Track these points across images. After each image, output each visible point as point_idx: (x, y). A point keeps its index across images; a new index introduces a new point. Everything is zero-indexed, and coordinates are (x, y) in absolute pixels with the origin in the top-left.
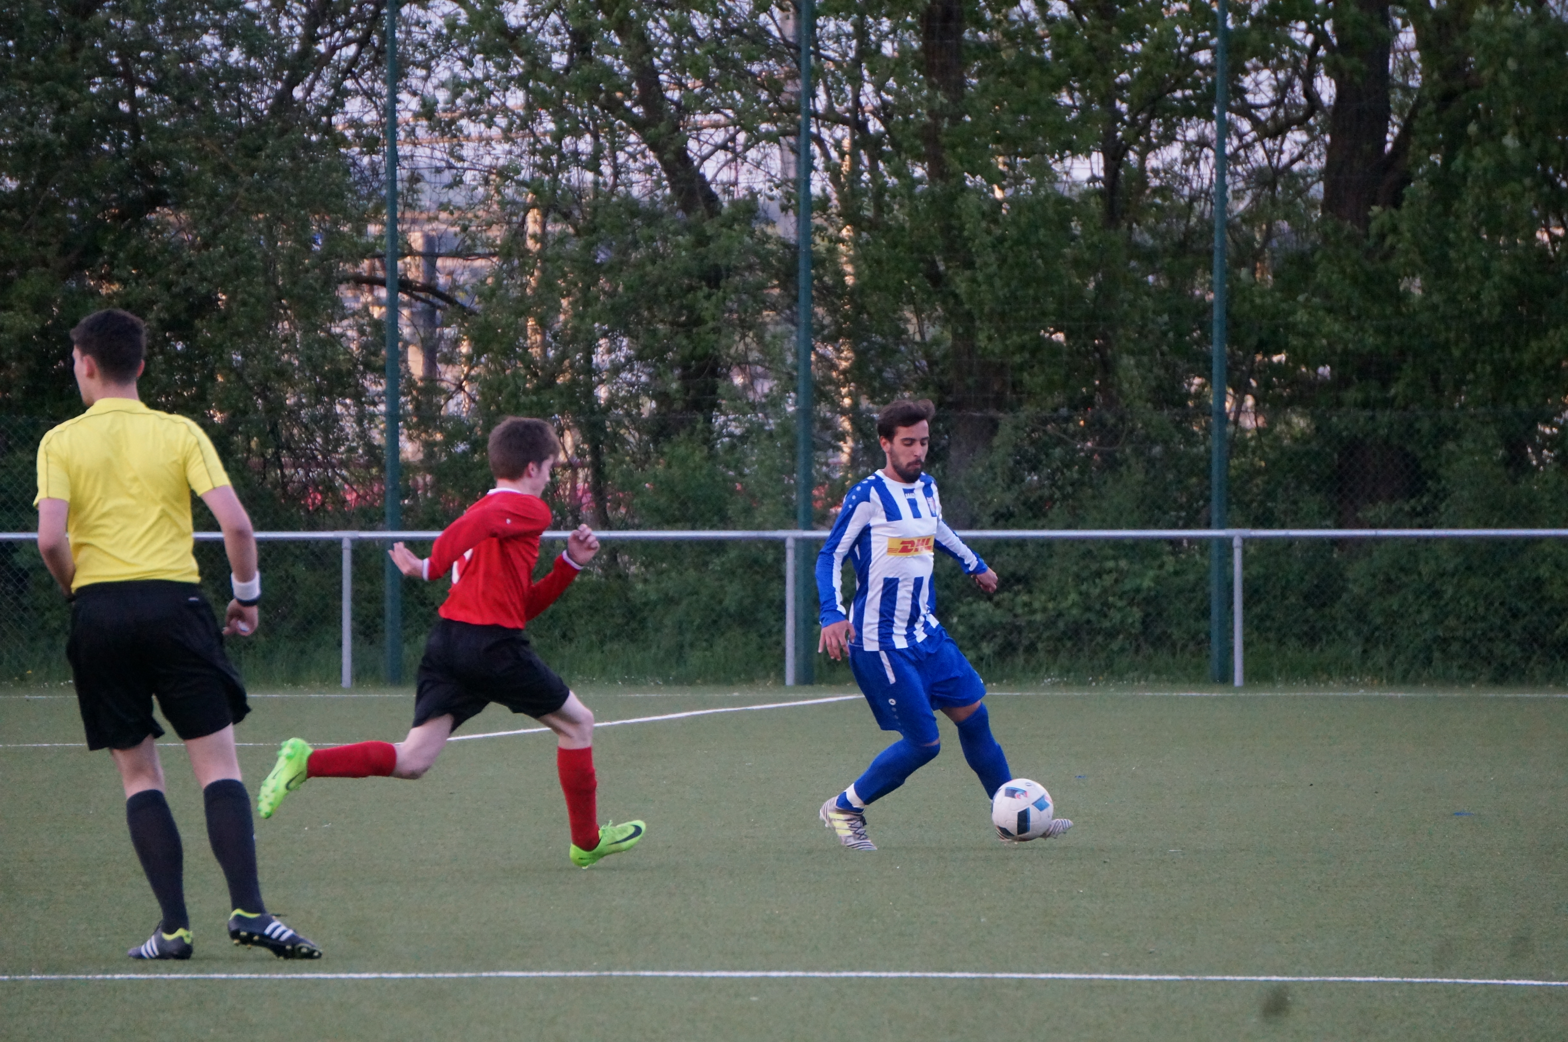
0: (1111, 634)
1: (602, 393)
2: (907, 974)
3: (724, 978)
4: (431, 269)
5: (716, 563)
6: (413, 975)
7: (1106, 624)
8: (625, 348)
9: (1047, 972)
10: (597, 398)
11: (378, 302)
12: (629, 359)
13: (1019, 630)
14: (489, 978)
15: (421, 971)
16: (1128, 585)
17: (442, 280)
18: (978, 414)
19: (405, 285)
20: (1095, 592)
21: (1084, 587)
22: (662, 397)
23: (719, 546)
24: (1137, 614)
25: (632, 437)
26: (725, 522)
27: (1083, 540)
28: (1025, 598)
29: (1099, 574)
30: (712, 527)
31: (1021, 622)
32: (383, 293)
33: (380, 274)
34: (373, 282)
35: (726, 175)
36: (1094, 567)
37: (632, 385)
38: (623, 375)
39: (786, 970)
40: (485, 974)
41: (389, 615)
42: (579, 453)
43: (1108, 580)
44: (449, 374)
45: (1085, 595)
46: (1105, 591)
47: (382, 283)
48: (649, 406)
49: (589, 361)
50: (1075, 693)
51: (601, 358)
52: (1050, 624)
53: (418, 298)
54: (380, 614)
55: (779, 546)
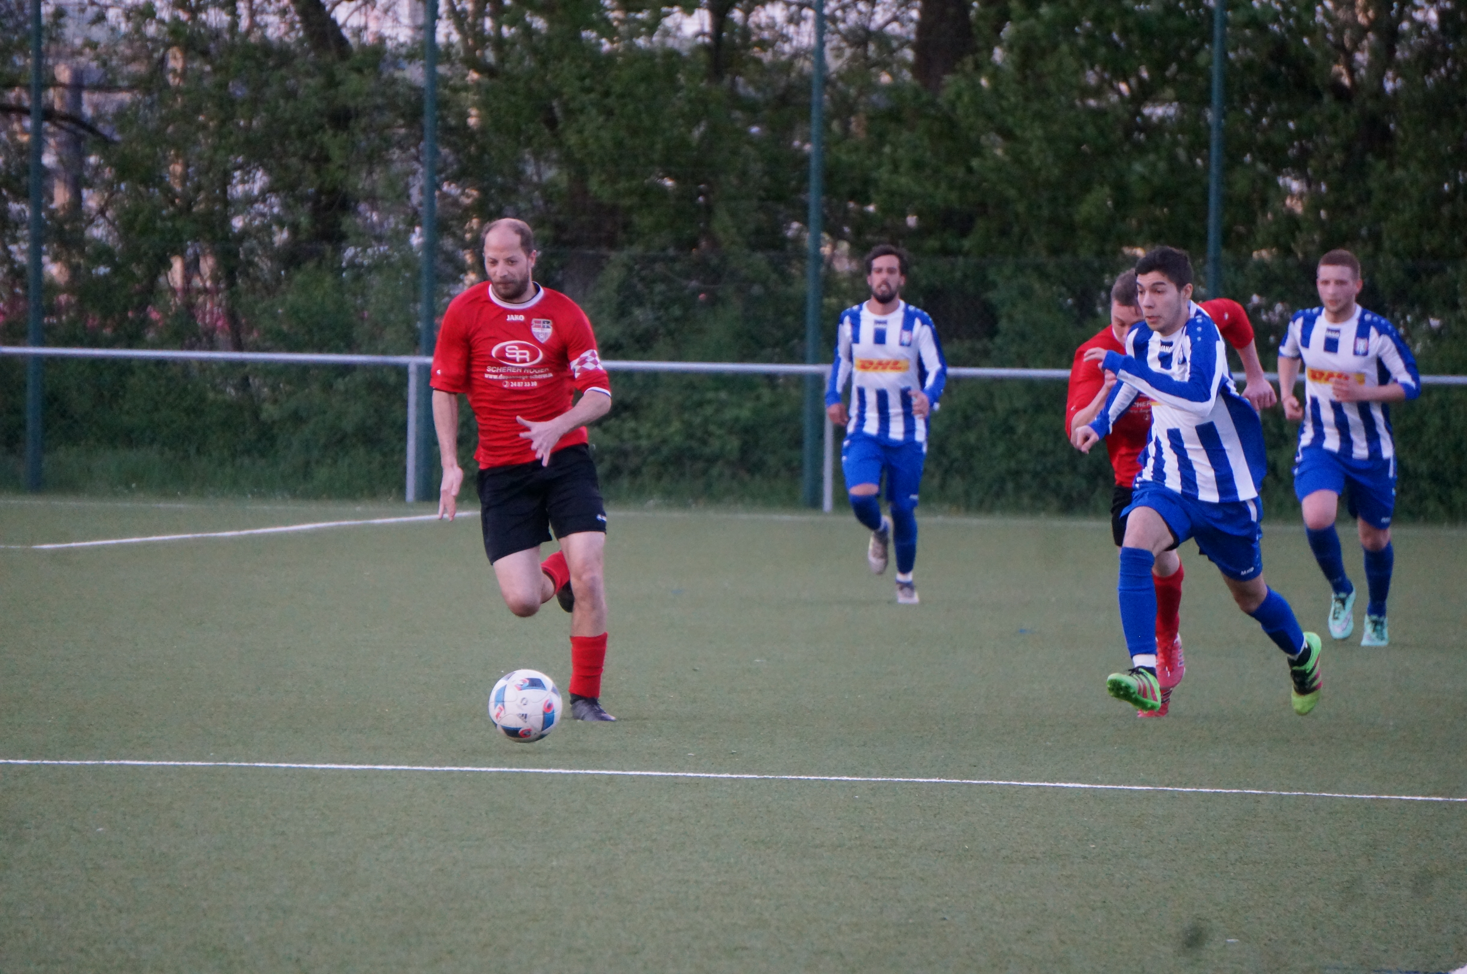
0: (712, 460)
1: (238, 223)
2: (506, 769)
3: (333, 769)
4: (77, 101)
5: (340, 384)
6: (39, 762)
7: (707, 450)
8: (260, 180)
9: (635, 769)
10: (231, 227)
11: (24, 131)
12: (263, 192)
13: (624, 454)
14: (111, 765)
15: (46, 757)
16: (729, 414)
17: (88, 111)
18: (591, 252)
19: (48, 114)
20: (697, 420)
21: (686, 416)
22: (295, 228)
23: (346, 369)
24: (734, 443)
25: (265, 265)
26: (351, 347)
27: (684, 373)
28: (632, 424)
29: (700, 404)
30: (338, 351)
31: (629, 446)
32: (28, 123)
33: (27, 104)
34: (22, 111)
35: (356, 21)
36: (696, 397)
37: (263, 215)
38: (256, 206)
39: (393, 764)
40: (107, 762)
41: (30, 426)
42: (215, 279)
43: (709, 410)
44: (92, 200)
45: (688, 425)
46: (706, 421)
47: (26, 112)
48: (281, 237)
49: (225, 192)
50: (677, 514)
51: (238, 190)
52: (655, 450)
53: (61, 127)
54: (22, 426)
55: (402, 371)
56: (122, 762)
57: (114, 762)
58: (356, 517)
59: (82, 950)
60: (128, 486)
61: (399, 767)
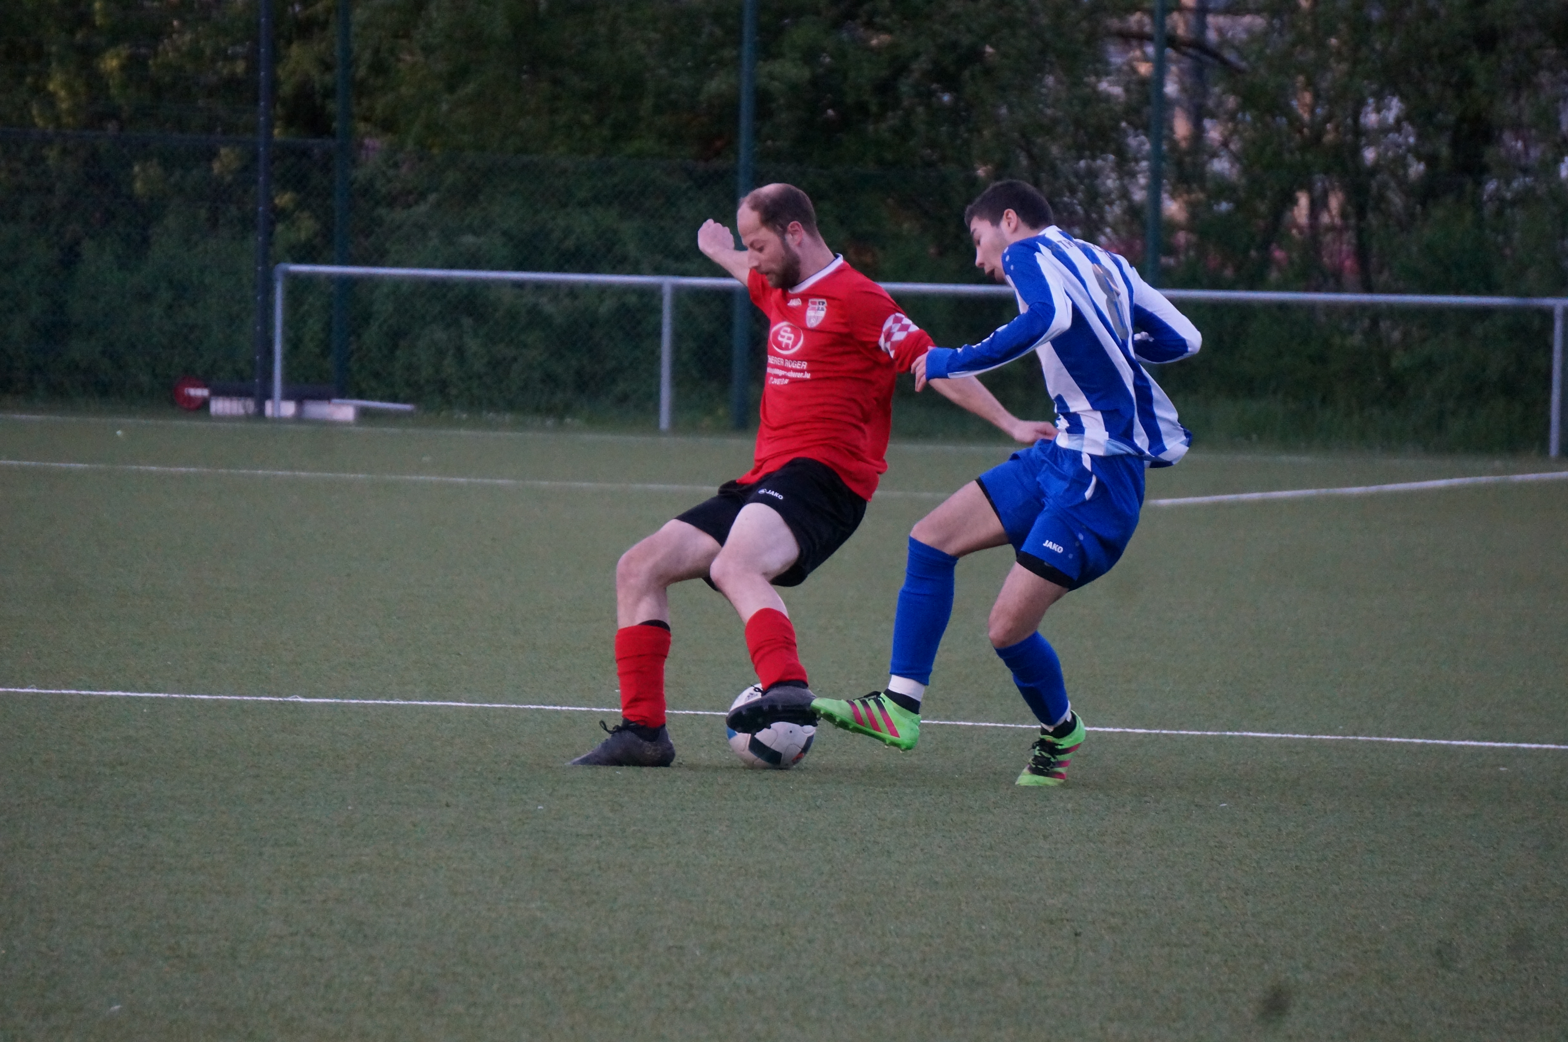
1: (1370, 155)
3: (1473, 747)
4: (1202, 26)
5: (1479, 330)
6: (1158, 731)
8: (1395, 108)
10: (1362, 160)
11: (1146, 59)
12: (1398, 121)
17: (1212, 36)
19: (1172, 41)
22: (1431, 160)
23: (1485, 312)
25: (1396, 200)
26: (1491, 289)
30: (1476, 292)
32: (1150, 50)
33: (1148, 29)
34: (1142, 38)
37: (1399, 146)
38: (1391, 135)
39: (1538, 742)
40: (1228, 733)
42: (1344, 215)
44: (1214, 133)
47: (1149, 38)
48: (1416, 169)
49: (1357, 121)
51: (1371, 119)
53: (1185, 54)
55: (1547, 315)
56: (1245, 734)
57: (1236, 733)
58: (1495, 472)
59: (1207, 934)
60: (1248, 438)
61: (1545, 746)
